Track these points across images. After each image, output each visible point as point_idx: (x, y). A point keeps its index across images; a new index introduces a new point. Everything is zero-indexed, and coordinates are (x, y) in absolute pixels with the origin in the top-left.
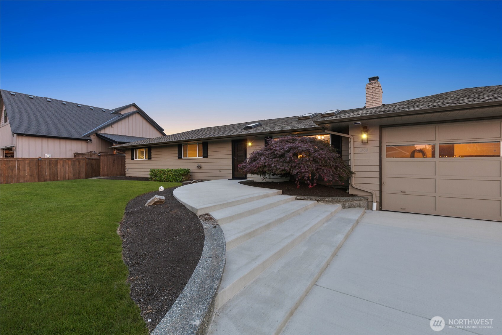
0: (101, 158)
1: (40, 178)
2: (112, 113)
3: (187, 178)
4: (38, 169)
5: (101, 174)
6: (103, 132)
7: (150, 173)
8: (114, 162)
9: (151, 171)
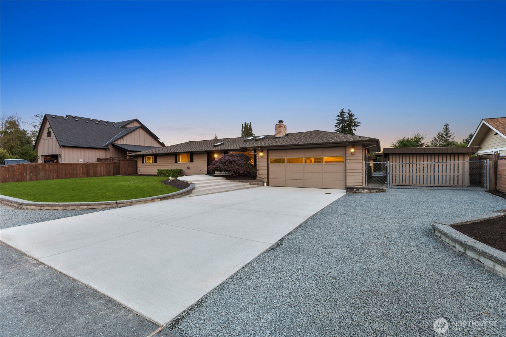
0: (121, 162)
1: (88, 175)
2: (121, 127)
3: (181, 174)
4: (86, 169)
5: (121, 173)
6: (116, 143)
7: (157, 171)
8: (128, 165)
9: (158, 170)
